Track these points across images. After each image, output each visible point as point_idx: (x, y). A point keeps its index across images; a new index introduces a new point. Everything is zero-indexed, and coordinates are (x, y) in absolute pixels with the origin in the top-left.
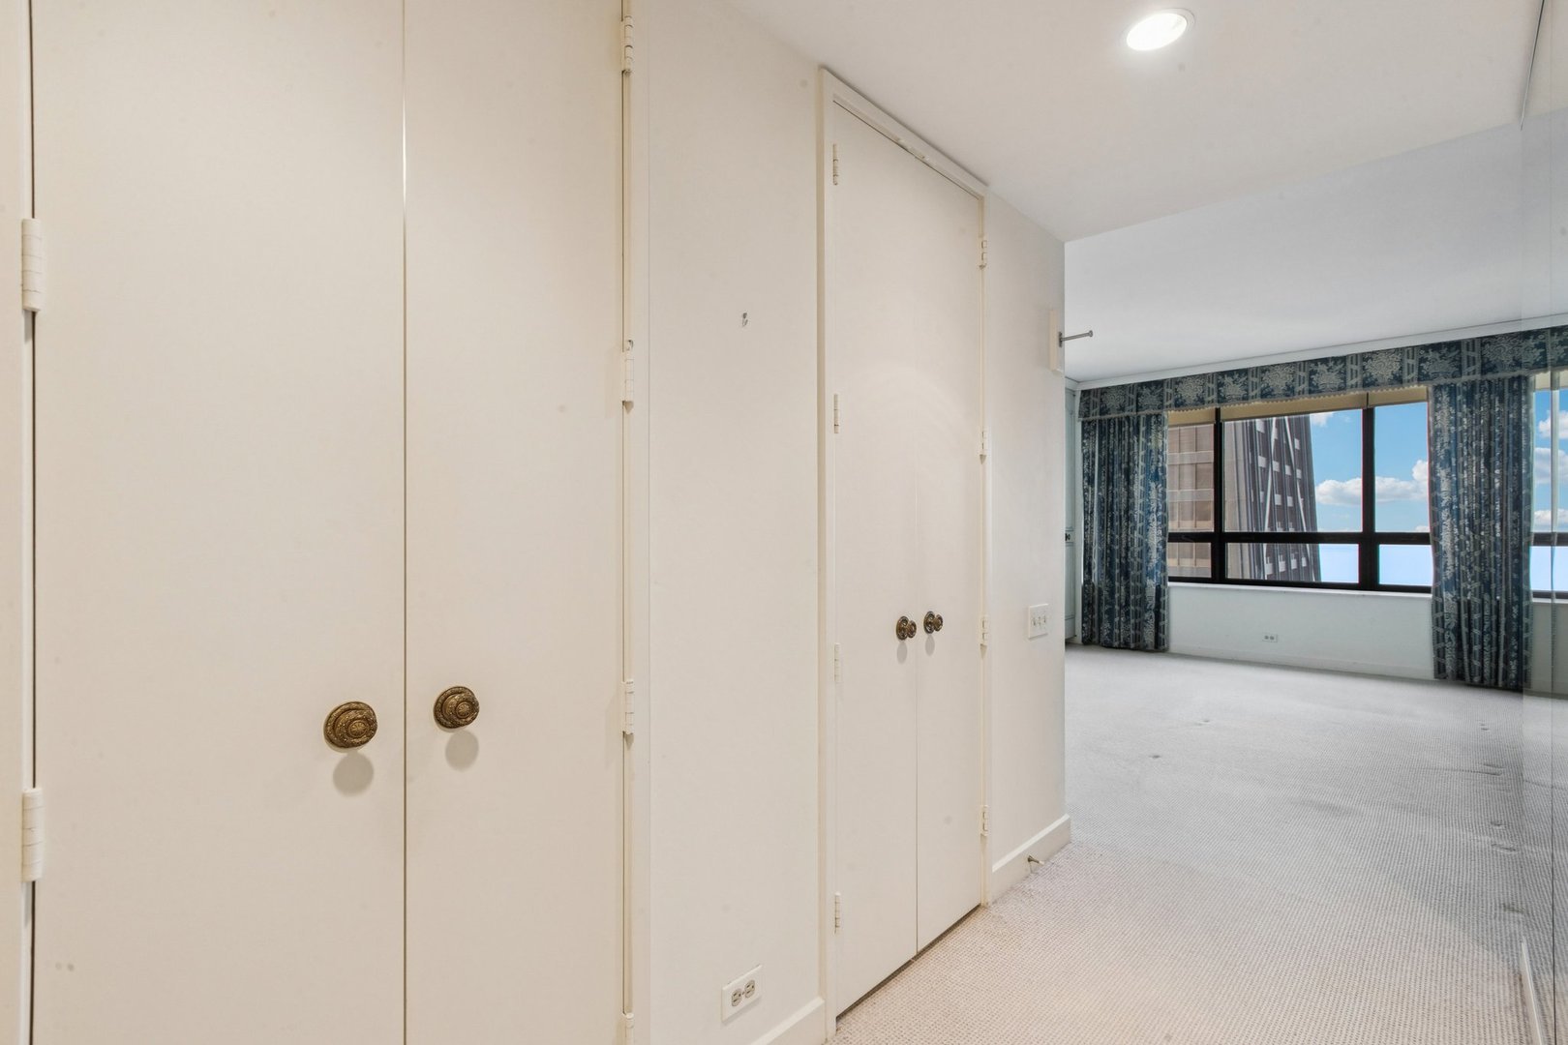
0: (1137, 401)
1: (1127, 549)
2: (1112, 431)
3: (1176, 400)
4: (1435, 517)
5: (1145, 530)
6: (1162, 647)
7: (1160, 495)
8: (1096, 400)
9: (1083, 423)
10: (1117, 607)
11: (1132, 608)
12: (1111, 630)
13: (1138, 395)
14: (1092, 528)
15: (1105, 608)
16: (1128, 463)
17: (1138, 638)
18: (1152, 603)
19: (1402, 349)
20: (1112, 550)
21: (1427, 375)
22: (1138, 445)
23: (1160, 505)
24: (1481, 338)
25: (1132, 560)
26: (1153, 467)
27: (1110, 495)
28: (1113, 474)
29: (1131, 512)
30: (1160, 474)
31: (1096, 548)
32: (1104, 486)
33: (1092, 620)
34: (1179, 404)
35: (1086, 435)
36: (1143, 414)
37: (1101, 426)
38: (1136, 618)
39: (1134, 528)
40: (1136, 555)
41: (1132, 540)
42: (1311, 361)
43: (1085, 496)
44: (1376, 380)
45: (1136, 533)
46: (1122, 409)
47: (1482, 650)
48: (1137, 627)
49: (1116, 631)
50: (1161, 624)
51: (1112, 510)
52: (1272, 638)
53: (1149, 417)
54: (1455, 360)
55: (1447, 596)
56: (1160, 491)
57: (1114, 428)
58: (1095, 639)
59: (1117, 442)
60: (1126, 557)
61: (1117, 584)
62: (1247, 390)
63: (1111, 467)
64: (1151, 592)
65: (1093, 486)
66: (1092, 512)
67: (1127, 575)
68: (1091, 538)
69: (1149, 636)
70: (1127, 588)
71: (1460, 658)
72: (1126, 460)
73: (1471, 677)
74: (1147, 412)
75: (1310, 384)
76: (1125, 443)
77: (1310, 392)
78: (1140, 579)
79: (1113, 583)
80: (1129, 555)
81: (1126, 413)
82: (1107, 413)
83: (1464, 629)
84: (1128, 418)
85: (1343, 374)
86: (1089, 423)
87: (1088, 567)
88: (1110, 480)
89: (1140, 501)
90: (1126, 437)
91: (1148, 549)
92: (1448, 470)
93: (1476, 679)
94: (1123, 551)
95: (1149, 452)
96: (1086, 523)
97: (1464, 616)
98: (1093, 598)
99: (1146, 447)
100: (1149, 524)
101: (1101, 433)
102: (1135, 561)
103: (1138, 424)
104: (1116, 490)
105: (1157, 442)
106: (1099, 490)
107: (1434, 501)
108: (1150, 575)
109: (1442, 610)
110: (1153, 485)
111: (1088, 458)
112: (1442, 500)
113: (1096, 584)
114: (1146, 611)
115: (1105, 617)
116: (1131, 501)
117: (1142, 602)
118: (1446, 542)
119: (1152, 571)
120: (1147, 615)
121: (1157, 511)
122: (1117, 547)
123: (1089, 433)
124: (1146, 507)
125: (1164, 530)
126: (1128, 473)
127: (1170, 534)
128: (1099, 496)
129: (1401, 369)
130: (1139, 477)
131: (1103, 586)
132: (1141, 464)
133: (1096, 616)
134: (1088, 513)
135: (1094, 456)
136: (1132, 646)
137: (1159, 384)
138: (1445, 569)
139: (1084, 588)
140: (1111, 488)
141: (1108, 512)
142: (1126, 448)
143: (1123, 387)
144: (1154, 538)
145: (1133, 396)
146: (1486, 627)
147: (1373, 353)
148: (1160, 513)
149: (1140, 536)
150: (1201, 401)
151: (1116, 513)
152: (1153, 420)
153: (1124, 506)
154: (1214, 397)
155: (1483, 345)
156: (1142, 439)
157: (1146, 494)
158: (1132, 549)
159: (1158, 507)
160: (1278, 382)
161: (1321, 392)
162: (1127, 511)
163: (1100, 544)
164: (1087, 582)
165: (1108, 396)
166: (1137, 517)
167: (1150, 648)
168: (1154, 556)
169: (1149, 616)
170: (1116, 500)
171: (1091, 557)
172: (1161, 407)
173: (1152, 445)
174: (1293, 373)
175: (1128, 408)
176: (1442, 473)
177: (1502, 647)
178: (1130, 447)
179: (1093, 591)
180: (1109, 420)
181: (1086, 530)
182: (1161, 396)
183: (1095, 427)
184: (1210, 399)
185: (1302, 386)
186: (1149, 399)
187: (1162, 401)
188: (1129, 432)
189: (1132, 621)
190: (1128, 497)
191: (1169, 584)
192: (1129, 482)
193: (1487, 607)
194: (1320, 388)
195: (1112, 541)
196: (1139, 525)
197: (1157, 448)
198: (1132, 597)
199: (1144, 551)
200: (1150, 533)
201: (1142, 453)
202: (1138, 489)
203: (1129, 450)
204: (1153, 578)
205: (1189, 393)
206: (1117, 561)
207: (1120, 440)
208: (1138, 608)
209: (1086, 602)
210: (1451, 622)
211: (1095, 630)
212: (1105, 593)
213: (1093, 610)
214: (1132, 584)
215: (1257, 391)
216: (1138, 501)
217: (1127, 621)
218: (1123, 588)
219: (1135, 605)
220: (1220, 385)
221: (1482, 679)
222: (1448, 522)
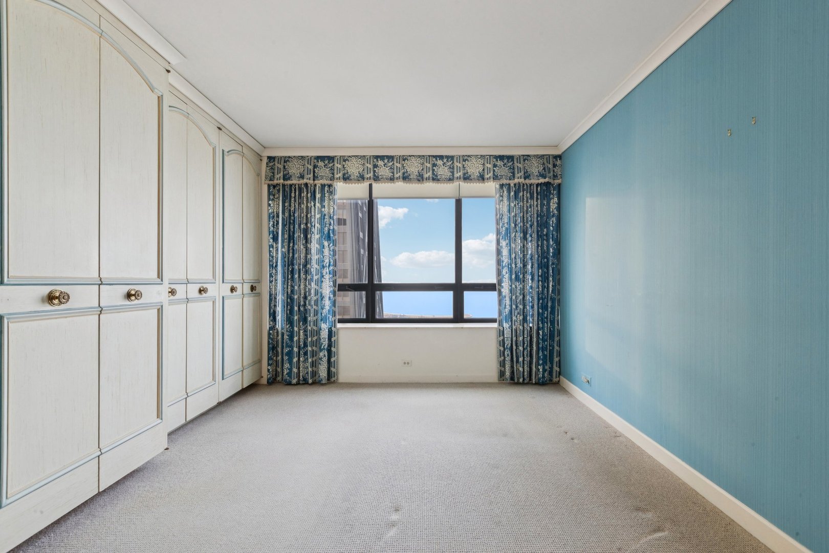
0: (314, 172)
1: (305, 298)
2: (293, 195)
3: (344, 174)
4: (499, 273)
5: (320, 282)
6: (333, 379)
7: (332, 253)
8: (279, 166)
9: (269, 186)
10: (296, 350)
11: (309, 349)
12: (291, 370)
13: (315, 167)
14: (276, 280)
15: (286, 350)
16: (306, 224)
17: (314, 374)
18: (325, 343)
19: (484, 156)
20: (292, 299)
21: (497, 176)
22: (315, 209)
23: (332, 261)
24: (524, 155)
25: (309, 307)
26: (326, 229)
27: (291, 251)
28: (294, 233)
29: (308, 266)
30: (331, 235)
31: (280, 298)
32: (286, 244)
33: (276, 361)
34: (346, 178)
35: (272, 197)
36: (319, 183)
37: (284, 191)
38: (313, 357)
39: (312, 279)
40: (313, 303)
41: (310, 290)
42: (434, 156)
43: (270, 251)
44: (470, 176)
45: (313, 284)
46: (302, 177)
47: (524, 360)
48: (314, 364)
49: (295, 370)
50: (332, 360)
51: (293, 264)
52: (408, 363)
53: (323, 186)
54: (510, 168)
55: (506, 325)
56: (331, 249)
57: (295, 193)
58: (279, 378)
59: (297, 207)
60: (305, 305)
61: (296, 329)
62: (393, 173)
63: (292, 227)
64: (324, 334)
65: (277, 243)
66: (276, 266)
67: (305, 320)
68: (276, 289)
69: (323, 372)
70: (305, 331)
71: (512, 367)
72: (305, 221)
73: (518, 379)
74: (322, 182)
75: (433, 174)
76: (304, 206)
77: (433, 179)
78: (316, 323)
79: (293, 328)
80: (307, 303)
81: (305, 181)
82: (289, 179)
83: (514, 347)
84: (306, 185)
85: (452, 168)
86: (274, 187)
87: (273, 315)
88: (291, 238)
89: (316, 257)
90: (305, 202)
91: (322, 298)
92: (507, 241)
93: (521, 380)
94: (302, 300)
95: (323, 217)
96: (271, 276)
97: (514, 339)
98: (277, 342)
99: (321, 212)
100: (323, 276)
101: (284, 196)
102: (311, 308)
103: (315, 191)
104: (296, 247)
105: (329, 209)
106: (283, 247)
107: (499, 262)
108: (324, 320)
109: (503, 335)
110: (326, 244)
111: (274, 217)
112: (503, 262)
113: (280, 329)
114: (321, 350)
115: (286, 358)
116: (309, 257)
117: (317, 343)
118: (505, 290)
119: (326, 316)
120: (321, 354)
121: (329, 266)
122: (296, 297)
123: (274, 195)
124: (320, 262)
125: (335, 282)
126: (306, 232)
127: (339, 284)
128: (282, 252)
129: (483, 170)
130: (315, 237)
131: (285, 331)
132: (317, 225)
133: (280, 358)
134: (273, 266)
135: (278, 216)
136: (310, 381)
137: (331, 159)
138: (505, 308)
139: (269, 334)
140: (291, 245)
141: (289, 266)
142: (305, 211)
143: (302, 158)
144: (327, 289)
145: (311, 167)
146: (525, 345)
147: (469, 156)
148: (331, 268)
149: (316, 287)
150: (361, 178)
151: (296, 267)
152: (326, 188)
153: (303, 261)
154: (371, 175)
155: (524, 160)
156: (318, 205)
157: (321, 251)
158: (309, 298)
159: (330, 262)
160: (413, 168)
161: (438, 180)
162: (305, 266)
163: (283, 294)
164: (272, 328)
165: (290, 164)
166: (313, 271)
167: (324, 382)
168: (327, 303)
169: (323, 354)
170: (296, 256)
171: (275, 306)
172: (332, 179)
173: (326, 210)
174: (423, 164)
175: (306, 176)
176: (503, 243)
177: (534, 357)
178: (308, 210)
179: (278, 336)
180: (291, 186)
181: (271, 282)
182: (332, 169)
183: (279, 191)
184: (368, 176)
185: (428, 174)
186: (323, 171)
187: (333, 174)
188: (307, 198)
189: (310, 360)
190: (307, 254)
191: (339, 325)
192: (307, 240)
193: (526, 332)
194: (439, 177)
195: (292, 291)
196: (315, 278)
197: (329, 213)
198: (309, 339)
199: (320, 299)
200: (324, 284)
201: (318, 216)
202: (314, 246)
203: (307, 213)
204: (326, 323)
205: (354, 168)
206: (296, 308)
207: (299, 204)
208: (314, 348)
209: (271, 346)
210: (508, 343)
211: (279, 370)
212: (286, 337)
213: (277, 352)
214: (309, 328)
215: (400, 174)
216: (314, 257)
217: (306, 360)
218: (301, 332)
219: (312, 346)
220: (375, 166)
221: (524, 380)
222: (507, 276)
